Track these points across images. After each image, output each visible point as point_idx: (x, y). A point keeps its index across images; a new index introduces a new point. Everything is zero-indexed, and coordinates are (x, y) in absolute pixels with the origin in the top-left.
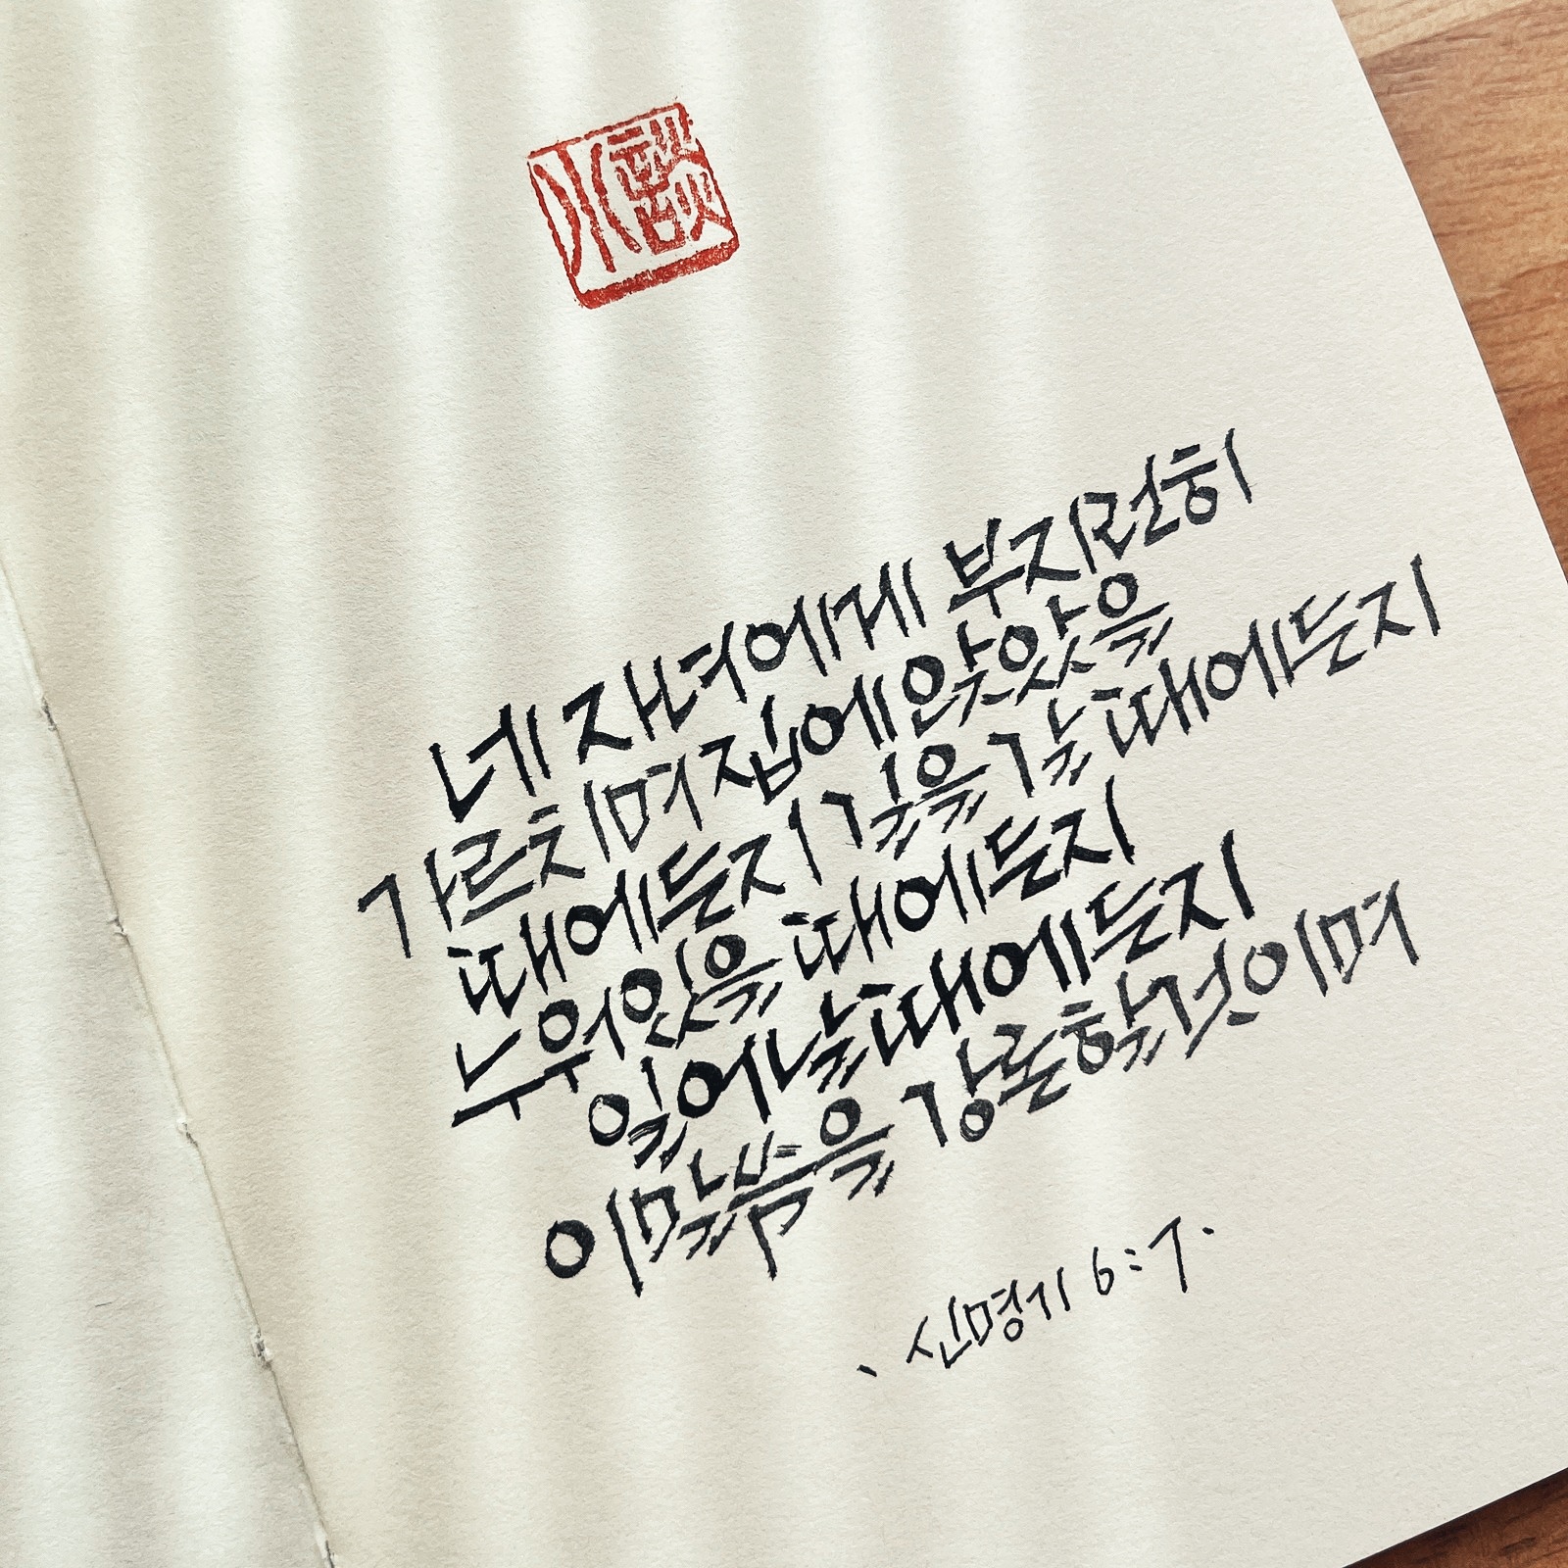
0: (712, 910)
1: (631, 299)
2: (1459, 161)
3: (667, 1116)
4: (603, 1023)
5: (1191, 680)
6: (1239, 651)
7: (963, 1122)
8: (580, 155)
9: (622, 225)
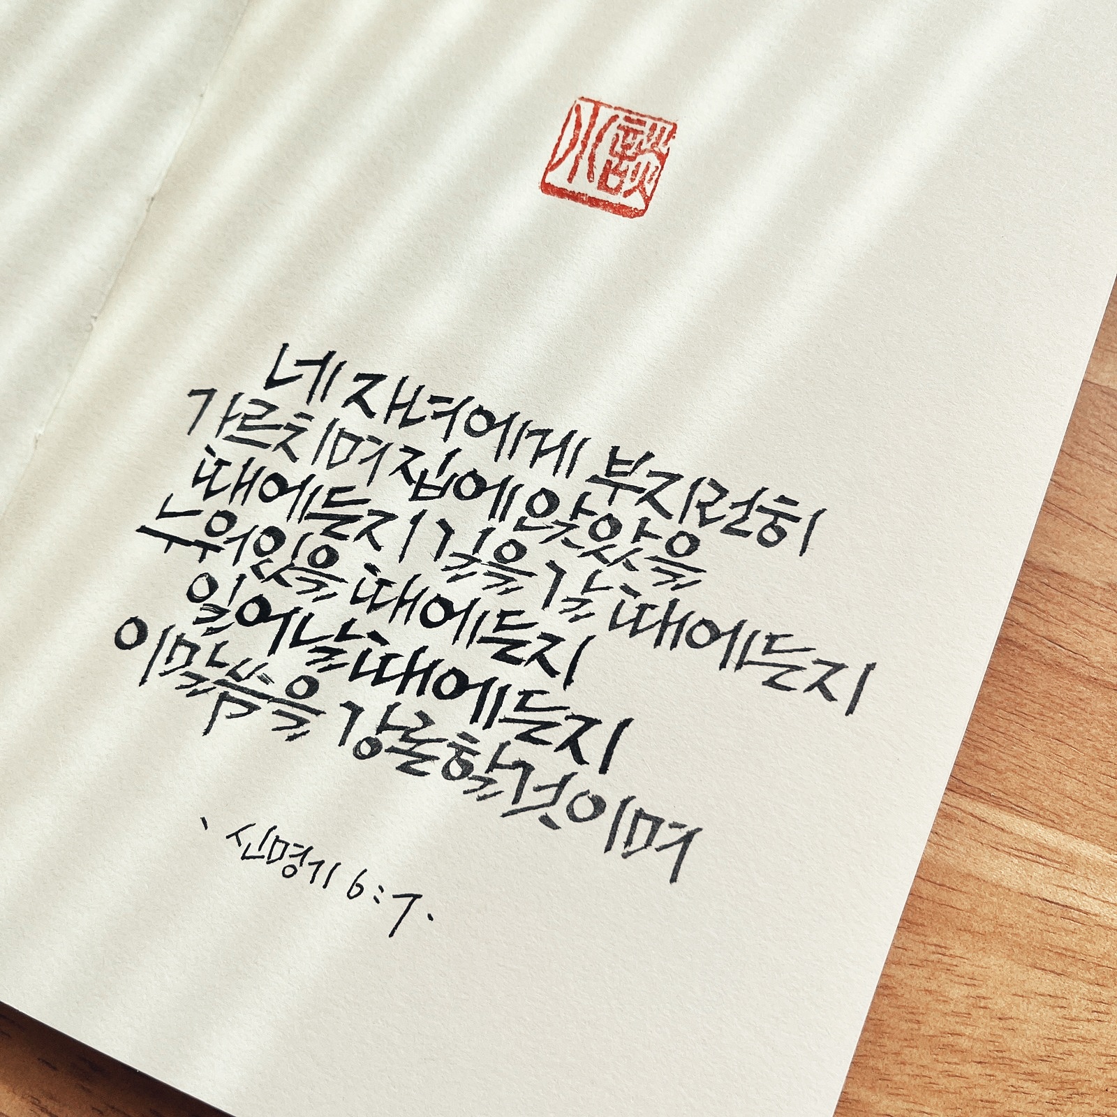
0: (338, 530)
3: (228, 611)
4: (241, 540)
5: (682, 622)
6: (722, 630)
7: (360, 743)
8: (604, 115)
9: (594, 163)
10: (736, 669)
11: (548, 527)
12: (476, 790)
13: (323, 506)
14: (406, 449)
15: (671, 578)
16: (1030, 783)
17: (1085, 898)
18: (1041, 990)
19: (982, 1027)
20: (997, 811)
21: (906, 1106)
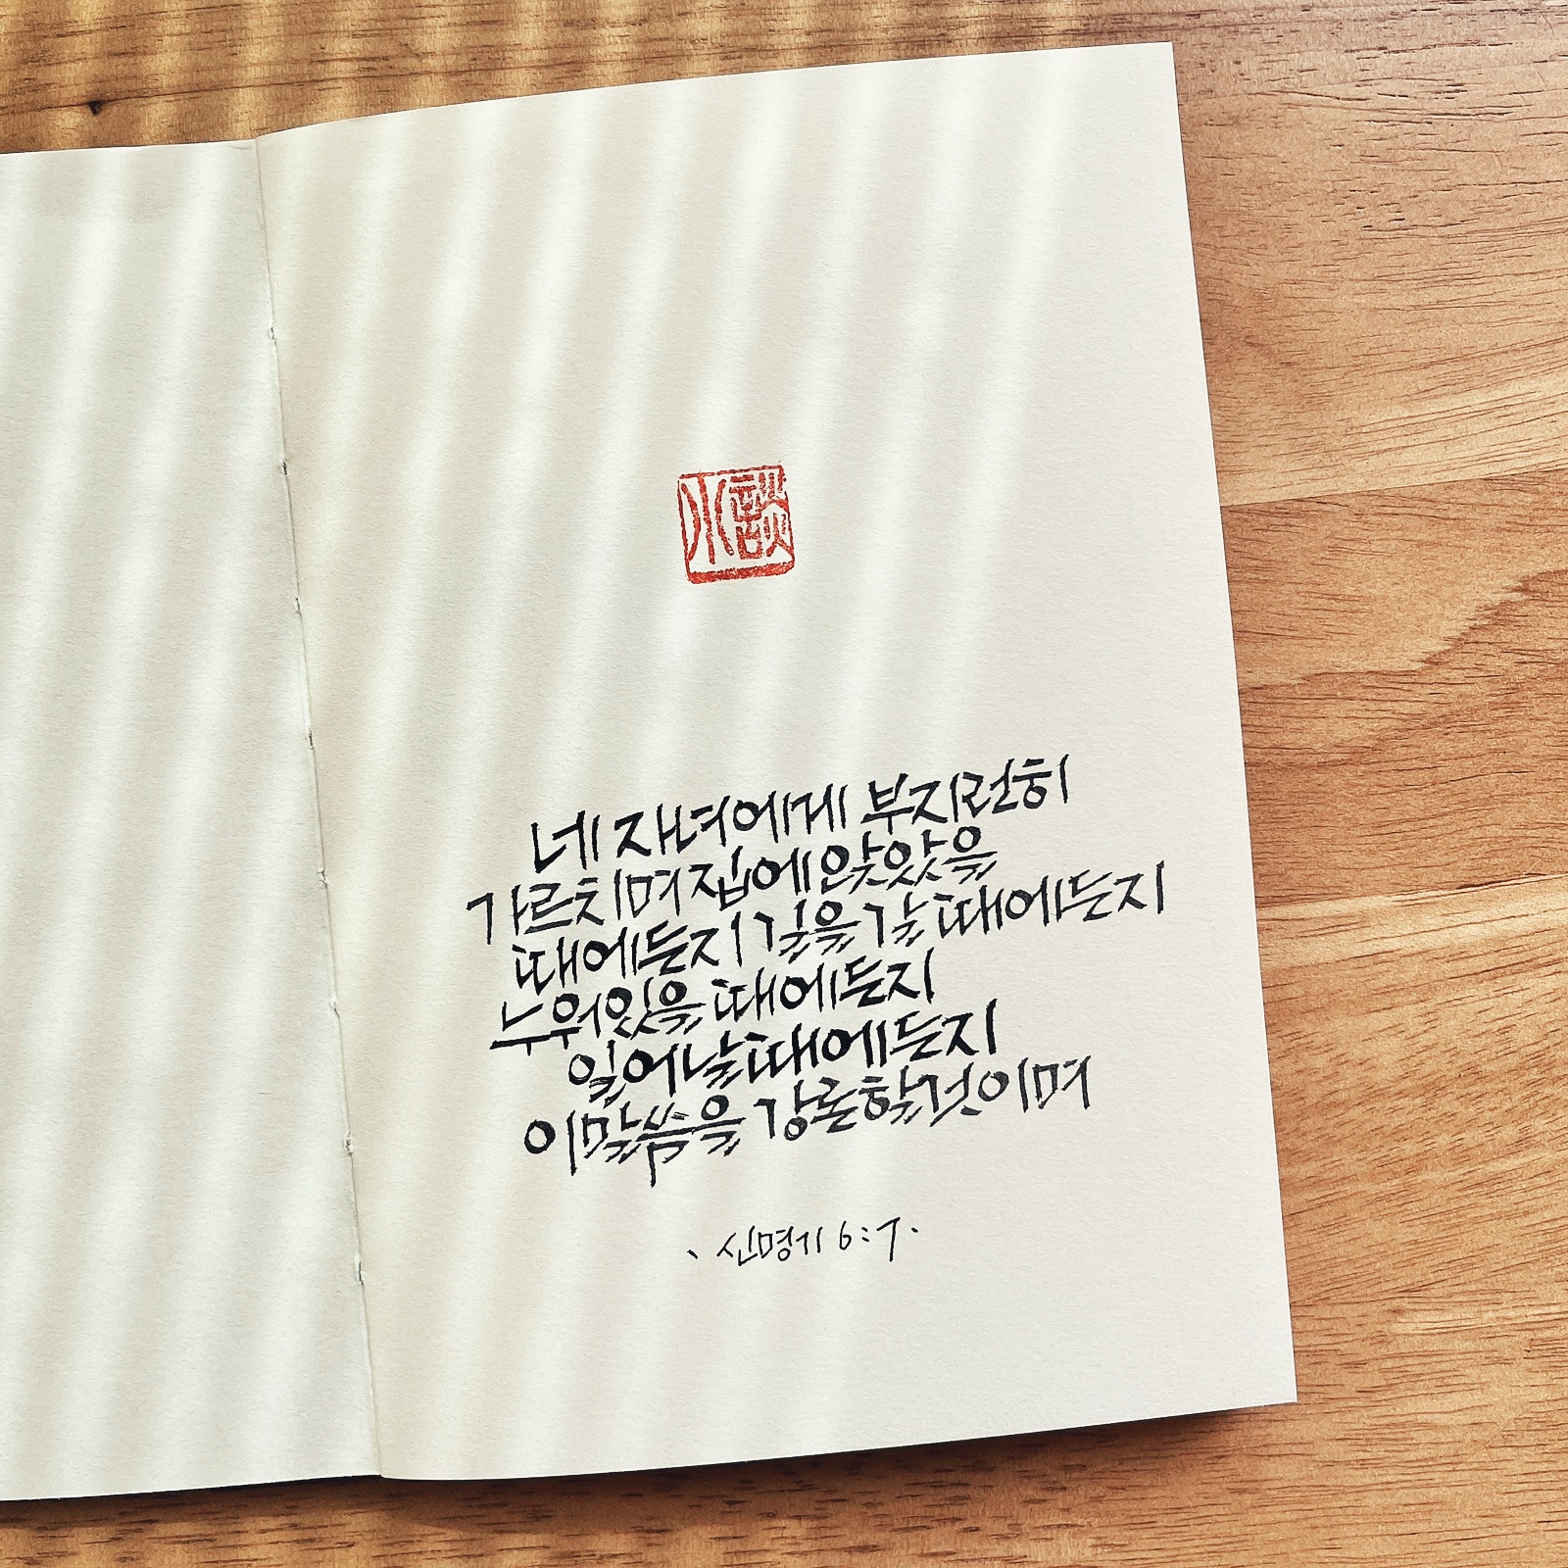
0: (672, 965)
1: (719, 583)
2: (1300, 587)
3: (615, 1077)
4: (592, 1013)
5: (997, 903)
6: (1032, 893)
7: (787, 1127)
8: (712, 484)
9: (726, 535)
10: (1058, 919)
11: (849, 877)
12: (899, 1118)
13: (649, 951)
14: (695, 868)
15: (971, 871)
16: (1309, 872)
17: (1385, 940)
18: (1382, 1027)
19: (1350, 1077)
20: (1292, 907)
21: (1319, 1164)
